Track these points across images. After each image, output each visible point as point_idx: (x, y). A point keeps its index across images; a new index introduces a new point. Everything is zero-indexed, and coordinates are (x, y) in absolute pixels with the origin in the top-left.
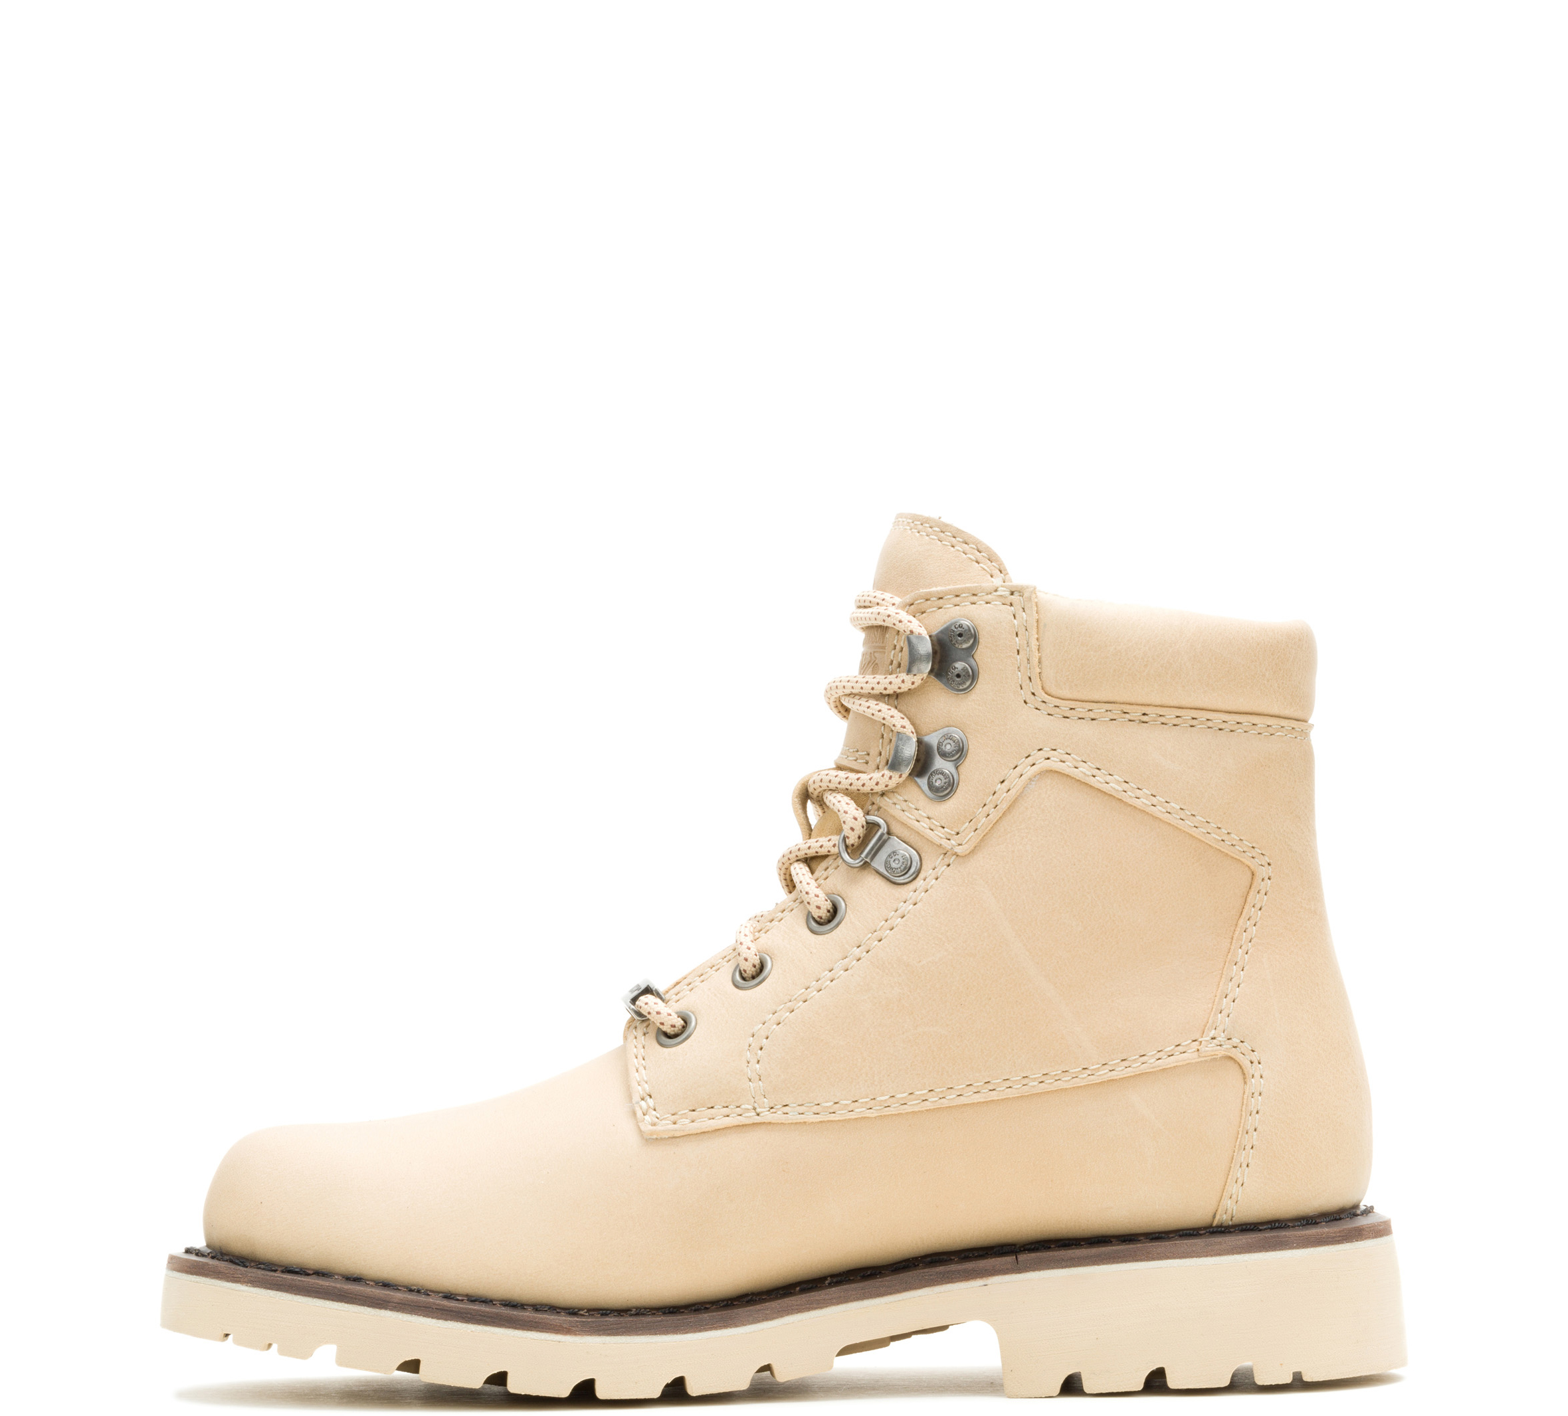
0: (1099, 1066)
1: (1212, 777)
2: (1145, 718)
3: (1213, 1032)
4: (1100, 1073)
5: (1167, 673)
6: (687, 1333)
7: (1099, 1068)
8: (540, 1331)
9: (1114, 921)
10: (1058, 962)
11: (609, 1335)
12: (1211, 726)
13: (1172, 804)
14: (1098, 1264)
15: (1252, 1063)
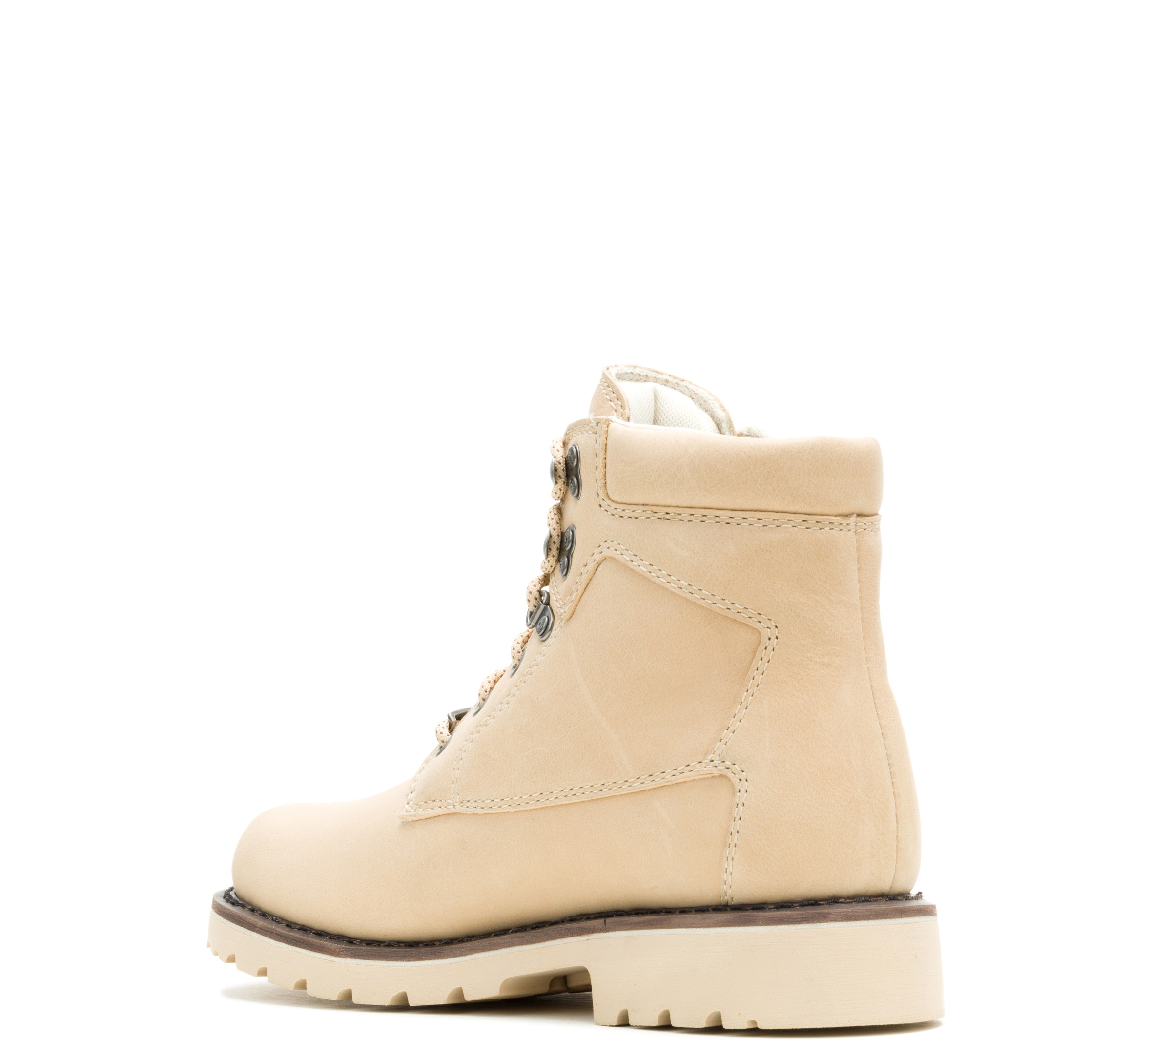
0: (634, 779)
1: (714, 561)
2: (668, 516)
3: (712, 755)
4: (635, 785)
5: (674, 482)
6: (409, 961)
7: (634, 781)
8: (323, 953)
9: (644, 670)
10: (608, 700)
11: (361, 959)
12: (718, 521)
13: (682, 582)
14: (643, 929)
15: (741, 780)
